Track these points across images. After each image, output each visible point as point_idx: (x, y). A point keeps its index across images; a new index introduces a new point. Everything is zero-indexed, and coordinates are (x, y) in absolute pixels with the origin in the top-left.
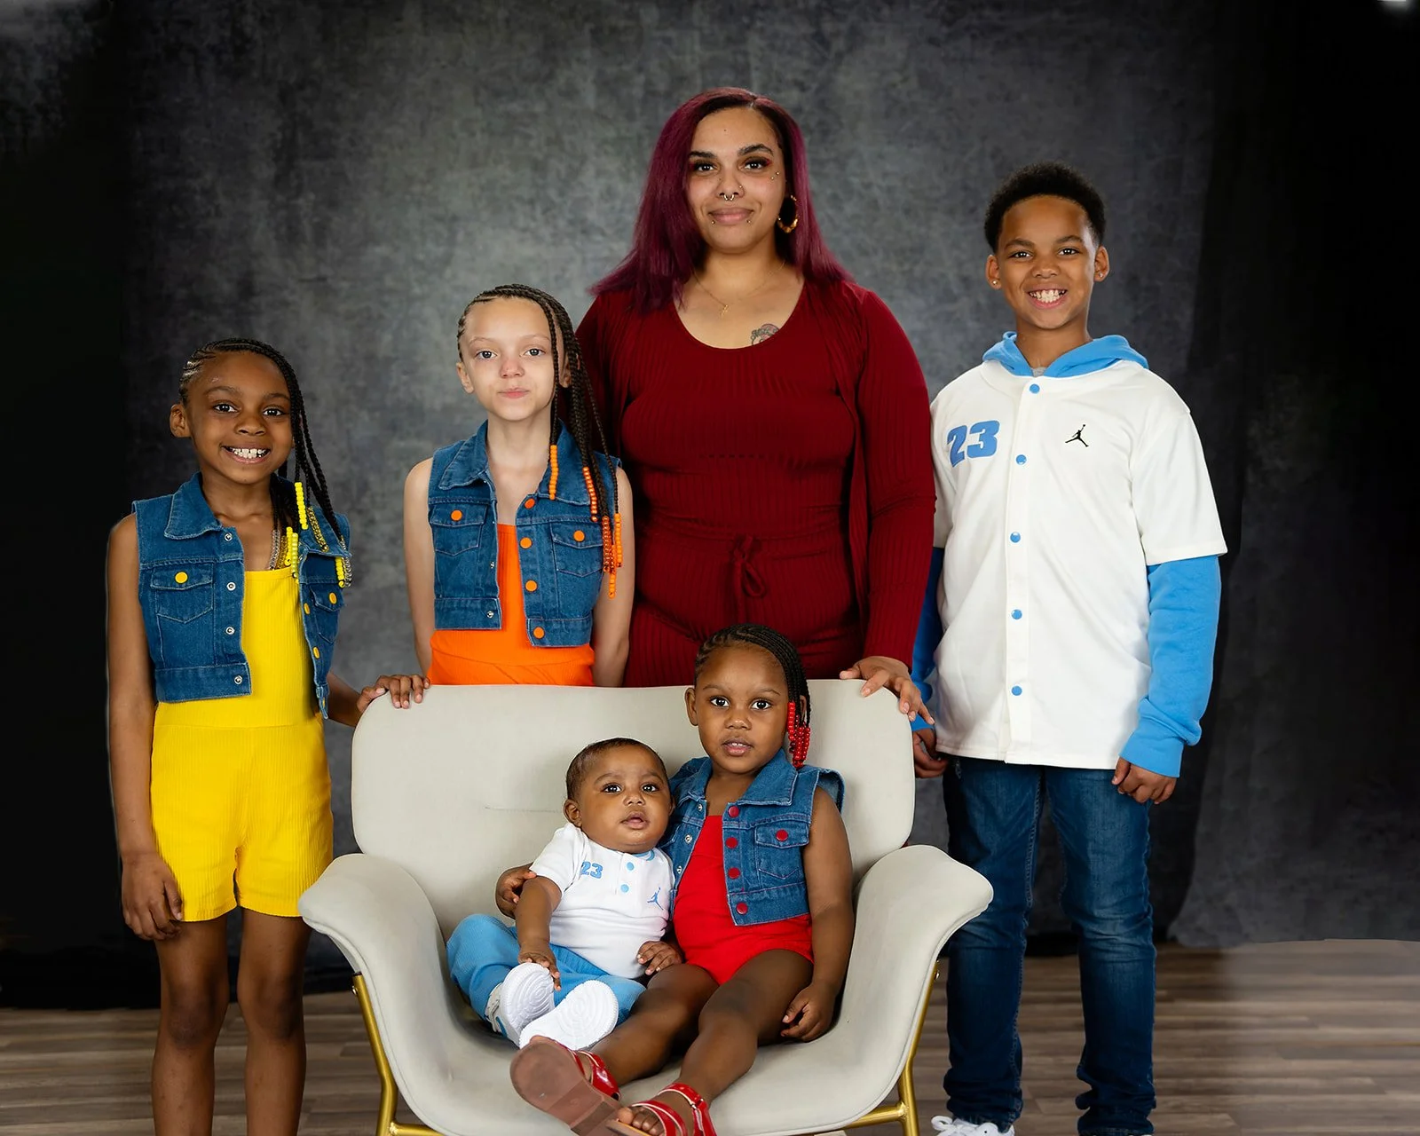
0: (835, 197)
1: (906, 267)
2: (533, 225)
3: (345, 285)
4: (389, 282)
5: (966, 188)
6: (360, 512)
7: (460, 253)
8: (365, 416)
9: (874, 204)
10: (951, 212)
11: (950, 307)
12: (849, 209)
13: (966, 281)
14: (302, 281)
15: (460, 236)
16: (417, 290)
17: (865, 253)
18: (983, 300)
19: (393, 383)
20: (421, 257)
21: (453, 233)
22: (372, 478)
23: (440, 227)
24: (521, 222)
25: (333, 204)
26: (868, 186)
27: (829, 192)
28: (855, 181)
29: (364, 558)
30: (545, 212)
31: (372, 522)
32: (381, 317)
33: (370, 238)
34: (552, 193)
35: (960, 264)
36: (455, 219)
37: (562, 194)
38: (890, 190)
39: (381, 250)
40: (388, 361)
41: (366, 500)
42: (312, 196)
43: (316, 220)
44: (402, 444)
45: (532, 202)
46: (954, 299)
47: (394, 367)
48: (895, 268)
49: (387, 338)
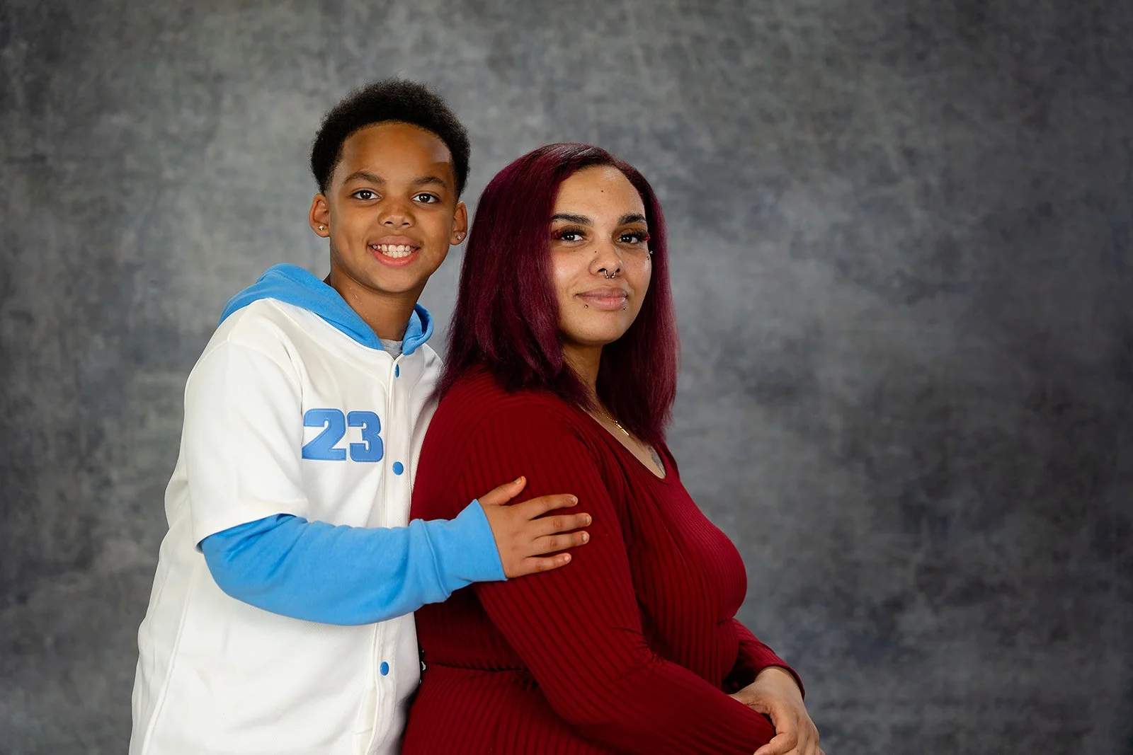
0: (730, 43)
1: (827, 137)
2: (324, 86)
3: (71, 167)
4: (131, 162)
5: (912, 26)
6: (91, 470)
7: (227, 124)
8: (98, 341)
9: (783, 52)
10: (891, 59)
11: (886, 191)
12: (749, 59)
13: (909, 154)
14: (10, 160)
15: (227, 102)
16: (169, 174)
17: (768, 118)
18: (934, 180)
19: (138, 298)
20: (174, 129)
21: (217, 98)
22: (108, 425)
23: (200, 90)
24: (309, 83)
25: (52, 56)
26: (775, 27)
27: (722, 36)
28: (758, 21)
29: (96, 532)
30: (340, 68)
31: (107, 483)
32: (121, 210)
33: (105, 104)
34: (350, 43)
35: (902, 131)
36: (219, 78)
37: (363, 44)
38: (805, 32)
39: (121, 120)
40: (131, 268)
41: (99, 455)
42: (23, 46)
43: (28, 78)
44: (149, 379)
45: (322, 56)
46: (891, 180)
47: (138, 276)
48: (810, 138)
49: (129, 238)
